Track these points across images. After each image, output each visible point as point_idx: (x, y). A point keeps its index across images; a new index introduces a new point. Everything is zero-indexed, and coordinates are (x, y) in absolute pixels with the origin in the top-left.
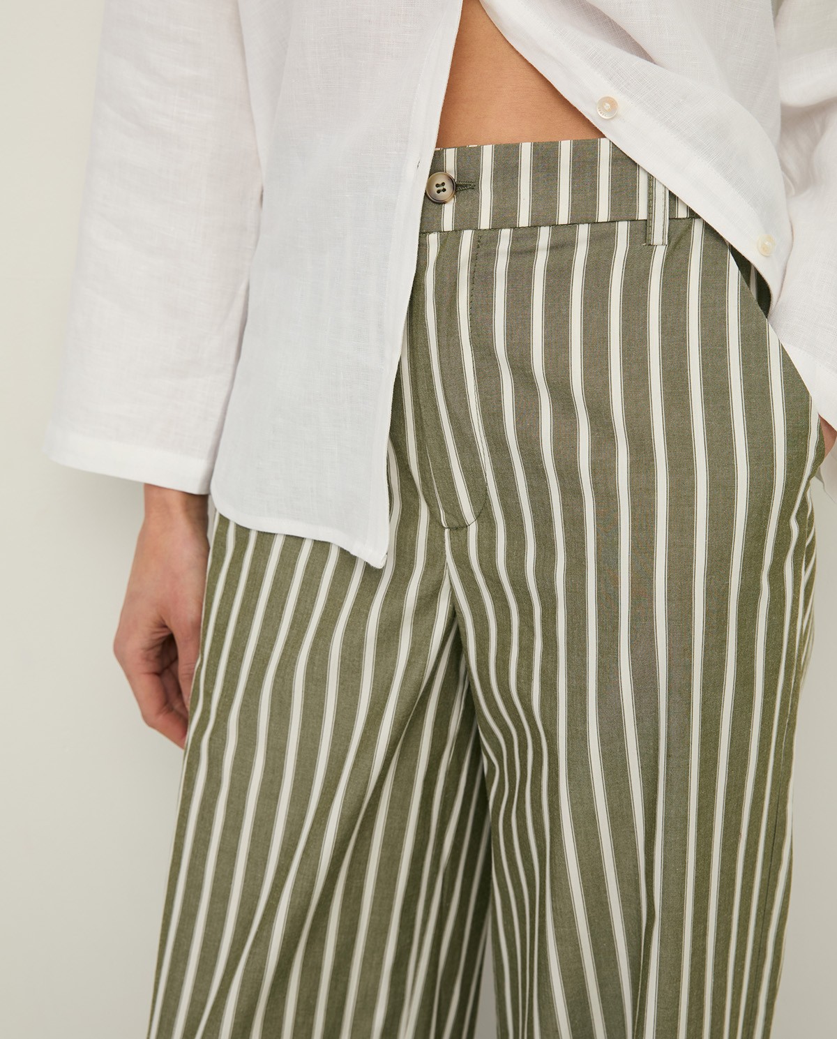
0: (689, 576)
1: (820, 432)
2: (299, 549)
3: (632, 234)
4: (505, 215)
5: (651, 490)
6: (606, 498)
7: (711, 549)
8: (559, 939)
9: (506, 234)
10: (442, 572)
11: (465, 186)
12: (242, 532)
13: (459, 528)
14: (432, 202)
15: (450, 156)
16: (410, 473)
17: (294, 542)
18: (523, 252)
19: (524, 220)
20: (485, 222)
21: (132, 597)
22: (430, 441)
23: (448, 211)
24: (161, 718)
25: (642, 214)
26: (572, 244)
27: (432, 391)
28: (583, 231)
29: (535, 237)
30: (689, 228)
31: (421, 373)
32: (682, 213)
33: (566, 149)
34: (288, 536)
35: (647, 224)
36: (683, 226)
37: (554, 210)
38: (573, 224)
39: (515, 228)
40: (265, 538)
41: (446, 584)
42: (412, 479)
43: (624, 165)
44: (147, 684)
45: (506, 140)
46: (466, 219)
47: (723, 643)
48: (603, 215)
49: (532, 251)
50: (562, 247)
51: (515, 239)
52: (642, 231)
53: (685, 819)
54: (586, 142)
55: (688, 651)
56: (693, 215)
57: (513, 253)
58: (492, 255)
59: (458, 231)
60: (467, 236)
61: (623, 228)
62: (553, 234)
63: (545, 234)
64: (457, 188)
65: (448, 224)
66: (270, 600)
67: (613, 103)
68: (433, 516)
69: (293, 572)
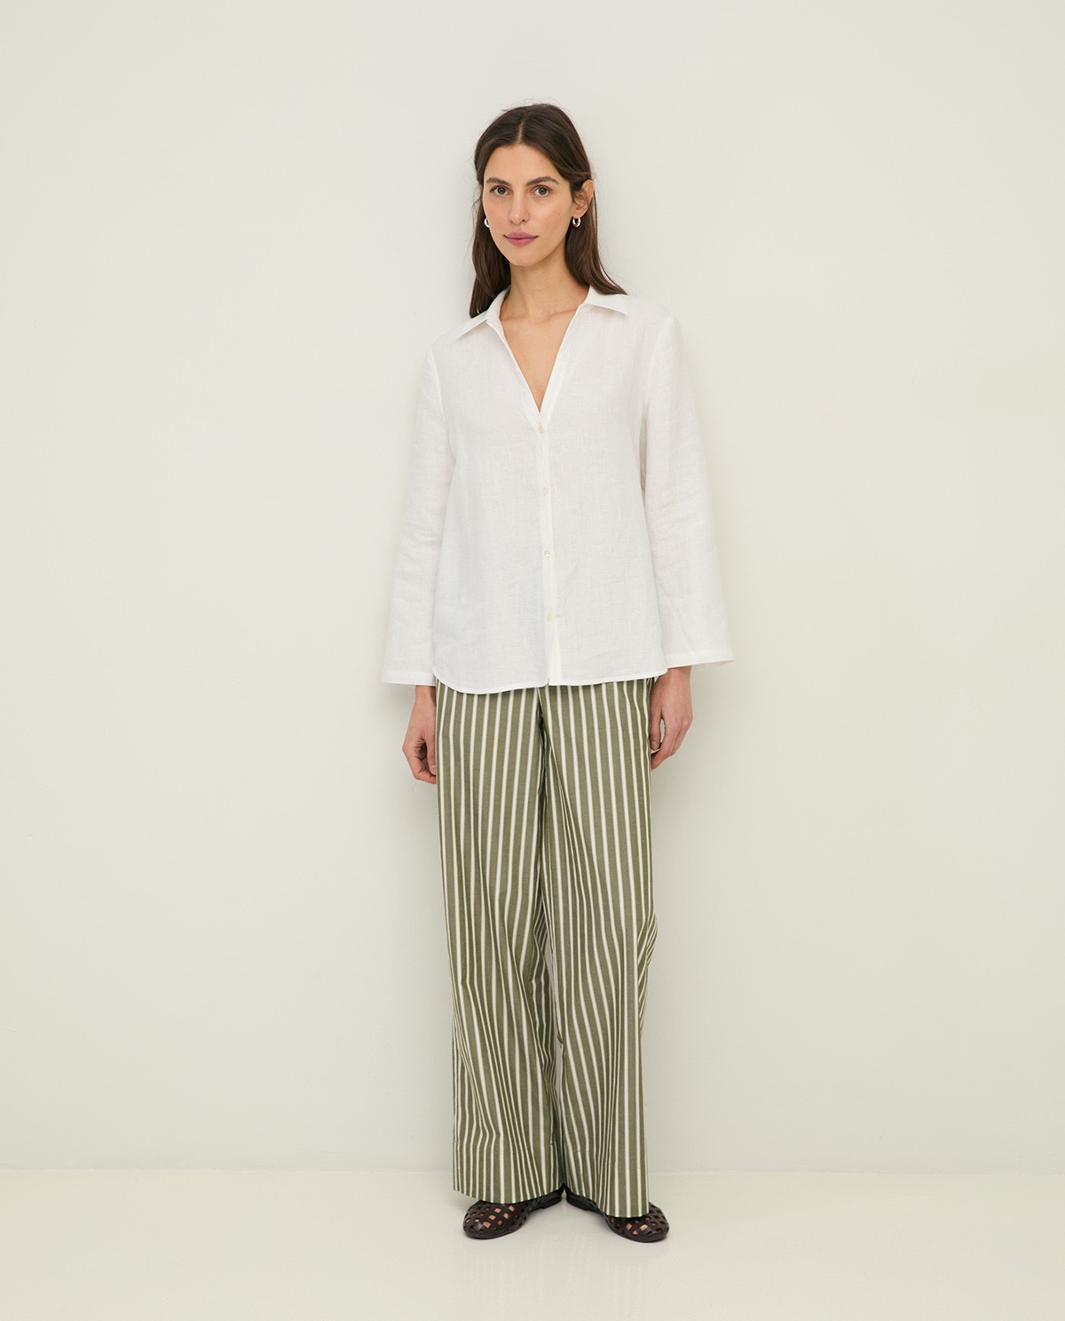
12: (460, 694)
21: (410, 728)
44: (416, 762)
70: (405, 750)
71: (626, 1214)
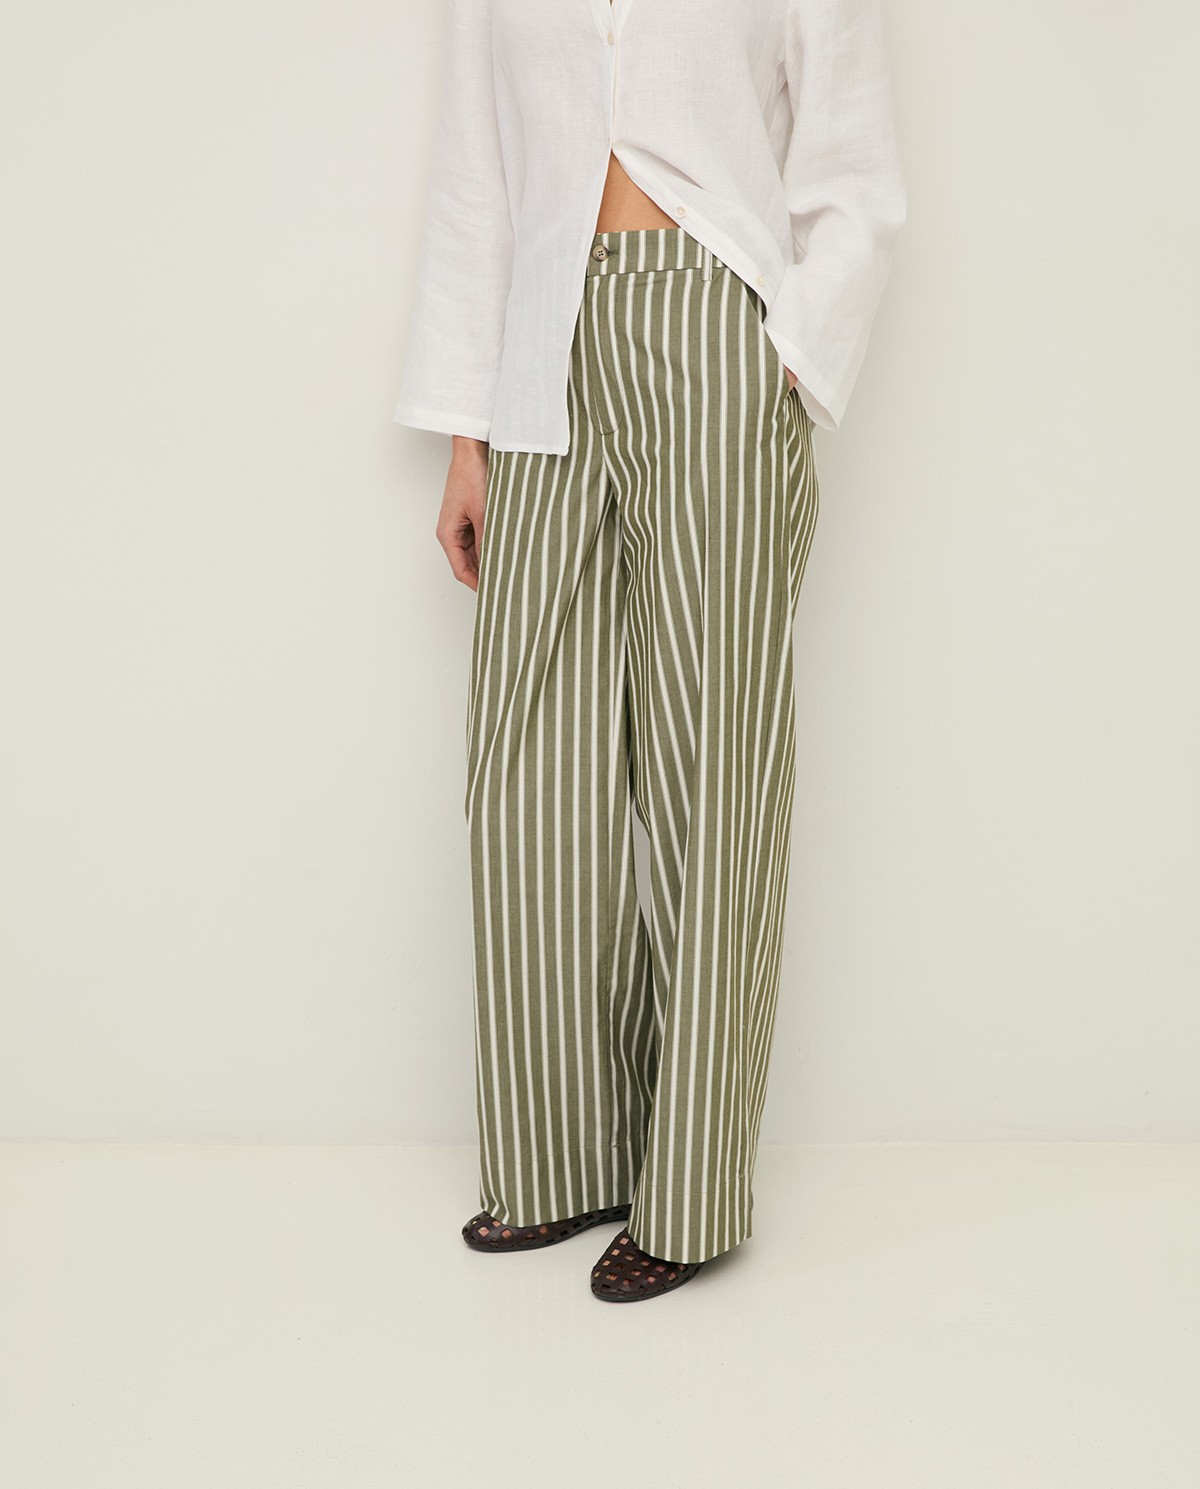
0: (717, 444)
1: (784, 372)
2: (526, 460)
3: (694, 275)
4: (631, 266)
5: (700, 402)
6: (679, 407)
7: (728, 431)
8: (661, 650)
9: (632, 276)
10: (601, 460)
11: (612, 253)
12: (499, 453)
13: (609, 433)
14: (595, 259)
15: (605, 237)
16: (584, 406)
17: (523, 455)
18: (640, 285)
19: (641, 269)
20: (622, 270)
21: (446, 502)
22: (595, 385)
23: (604, 264)
24: (465, 573)
25: (699, 266)
26: (665, 281)
27: (596, 358)
28: (670, 274)
29: (646, 277)
30: (723, 272)
31: (590, 349)
32: (719, 265)
33: (662, 233)
34: (519, 453)
35: (701, 270)
36: (719, 271)
37: (656, 264)
38: (665, 271)
39: (636, 272)
40: (509, 455)
41: (604, 466)
42: (585, 410)
43: (691, 241)
44: (457, 553)
45: (633, 229)
46: (613, 269)
47: (737, 480)
48: (680, 266)
49: (645, 284)
50: (660, 282)
51: (637, 278)
52: (699, 273)
53: (719, 572)
54: (671, 230)
55: (718, 482)
56: (725, 266)
57: (636, 285)
58: (625, 287)
59: (609, 275)
60: (613, 277)
61: (690, 272)
62: (655, 276)
63: (651, 275)
64: (609, 253)
65: (604, 272)
66: (513, 490)
67: (683, 210)
68: (596, 429)
69: (524, 472)
70: (440, 537)
71: (681, 1258)
